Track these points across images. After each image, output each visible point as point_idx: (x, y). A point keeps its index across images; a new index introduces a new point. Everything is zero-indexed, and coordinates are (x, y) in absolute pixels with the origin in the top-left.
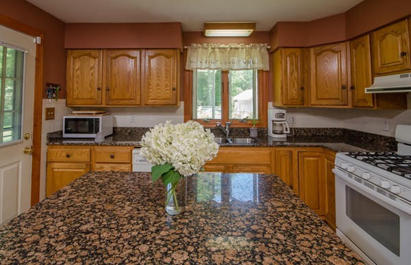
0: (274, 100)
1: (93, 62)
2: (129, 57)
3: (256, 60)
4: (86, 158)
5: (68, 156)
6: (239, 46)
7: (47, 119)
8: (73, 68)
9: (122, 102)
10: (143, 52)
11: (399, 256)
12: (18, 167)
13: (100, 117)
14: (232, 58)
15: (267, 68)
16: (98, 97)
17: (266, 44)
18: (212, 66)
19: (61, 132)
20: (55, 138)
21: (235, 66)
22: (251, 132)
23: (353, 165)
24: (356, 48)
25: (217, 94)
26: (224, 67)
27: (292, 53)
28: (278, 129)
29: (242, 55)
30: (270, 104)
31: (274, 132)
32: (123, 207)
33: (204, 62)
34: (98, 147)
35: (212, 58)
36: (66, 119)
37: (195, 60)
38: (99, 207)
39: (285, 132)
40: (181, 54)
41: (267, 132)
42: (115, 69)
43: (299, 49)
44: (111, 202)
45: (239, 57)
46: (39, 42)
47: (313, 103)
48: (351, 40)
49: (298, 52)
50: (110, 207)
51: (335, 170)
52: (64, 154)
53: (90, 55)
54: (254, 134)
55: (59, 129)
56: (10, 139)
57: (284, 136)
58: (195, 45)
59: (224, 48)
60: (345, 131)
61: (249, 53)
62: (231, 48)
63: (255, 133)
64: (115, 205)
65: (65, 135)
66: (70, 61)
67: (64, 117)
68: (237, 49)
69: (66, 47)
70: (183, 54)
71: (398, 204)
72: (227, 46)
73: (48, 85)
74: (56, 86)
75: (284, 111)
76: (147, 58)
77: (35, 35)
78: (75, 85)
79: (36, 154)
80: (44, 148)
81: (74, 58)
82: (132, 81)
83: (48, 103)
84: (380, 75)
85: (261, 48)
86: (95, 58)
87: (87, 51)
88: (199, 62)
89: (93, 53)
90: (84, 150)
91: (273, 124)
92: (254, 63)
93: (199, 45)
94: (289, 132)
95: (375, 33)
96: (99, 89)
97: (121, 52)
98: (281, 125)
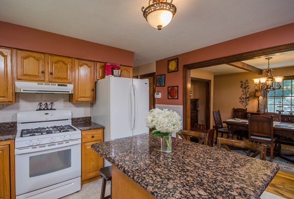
32: (190, 161)
38: (204, 167)
44: (196, 166)
50: (197, 164)
64: (193, 164)
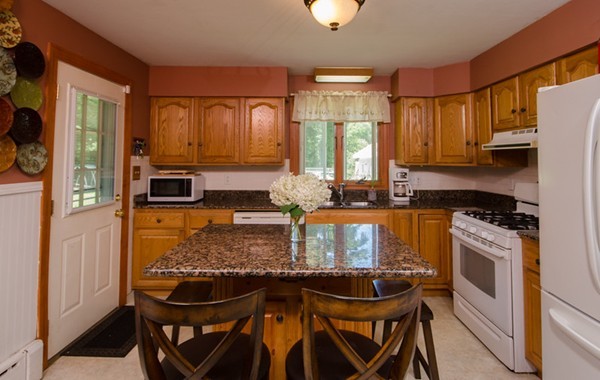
0: (396, 158)
1: (182, 113)
2: (226, 106)
3: (375, 111)
4: (179, 223)
5: (159, 221)
6: (355, 94)
7: (134, 179)
8: (159, 120)
9: (217, 160)
10: (243, 100)
11: (494, 297)
12: (110, 231)
13: (192, 177)
14: (347, 108)
15: (387, 119)
16: (188, 154)
17: (386, 92)
18: (324, 117)
19: (146, 195)
20: (141, 202)
21: (351, 118)
22: (370, 195)
23: (465, 221)
24: (479, 101)
25: (328, 150)
26: (337, 119)
27: (415, 104)
28: (400, 191)
29: (360, 105)
30: (392, 163)
31: (396, 195)
33: (314, 112)
34: (195, 211)
35: (323, 109)
36: (152, 180)
37: (303, 110)
39: (407, 194)
40: (287, 102)
41: (388, 195)
42: (210, 121)
43: (422, 100)
45: (355, 108)
46: (128, 92)
47: (438, 160)
48: (476, 91)
49: (422, 102)
51: (453, 231)
52: (154, 220)
53: (179, 104)
54: (372, 197)
55: (143, 192)
56: (93, 202)
57: (407, 199)
58: (303, 92)
59: (338, 96)
60: (476, 193)
61: (366, 102)
62: (346, 96)
63: (374, 196)
65: (150, 199)
66: (155, 110)
67: (150, 177)
68: (353, 97)
69: (150, 94)
70: (289, 102)
71: (494, 251)
72: (341, 94)
73: (135, 140)
74: (142, 140)
75: (406, 170)
76: (248, 108)
77: (124, 84)
78: (161, 139)
79: (125, 218)
80: (131, 212)
81: (160, 108)
82: (229, 134)
83: (136, 161)
84: (499, 131)
85: (380, 97)
86: (185, 108)
87: (177, 99)
88: (308, 113)
89: (183, 101)
90: (177, 214)
91: (395, 185)
92: (372, 114)
93: (308, 92)
94: (412, 194)
95: (494, 87)
96: (190, 144)
97: (216, 101)
98: (404, 186)
